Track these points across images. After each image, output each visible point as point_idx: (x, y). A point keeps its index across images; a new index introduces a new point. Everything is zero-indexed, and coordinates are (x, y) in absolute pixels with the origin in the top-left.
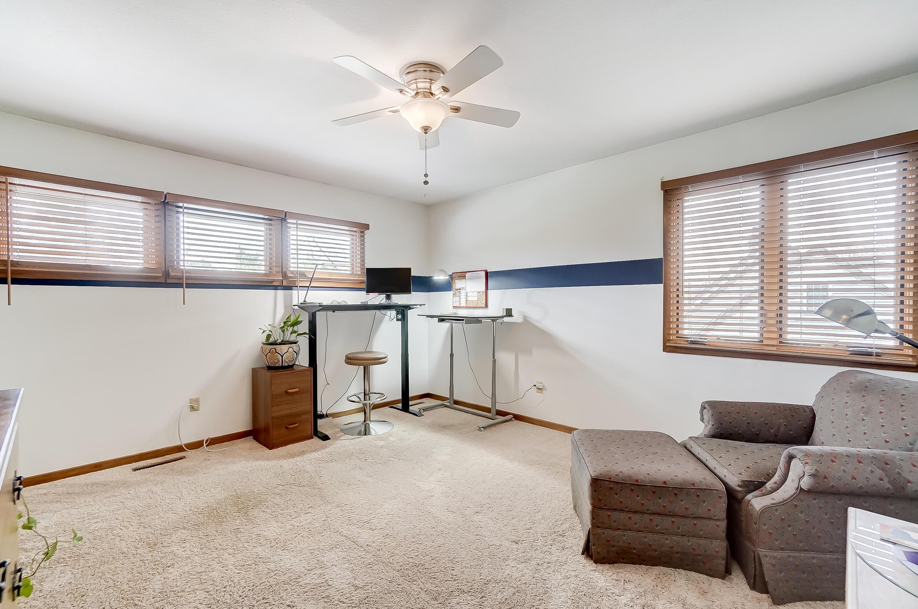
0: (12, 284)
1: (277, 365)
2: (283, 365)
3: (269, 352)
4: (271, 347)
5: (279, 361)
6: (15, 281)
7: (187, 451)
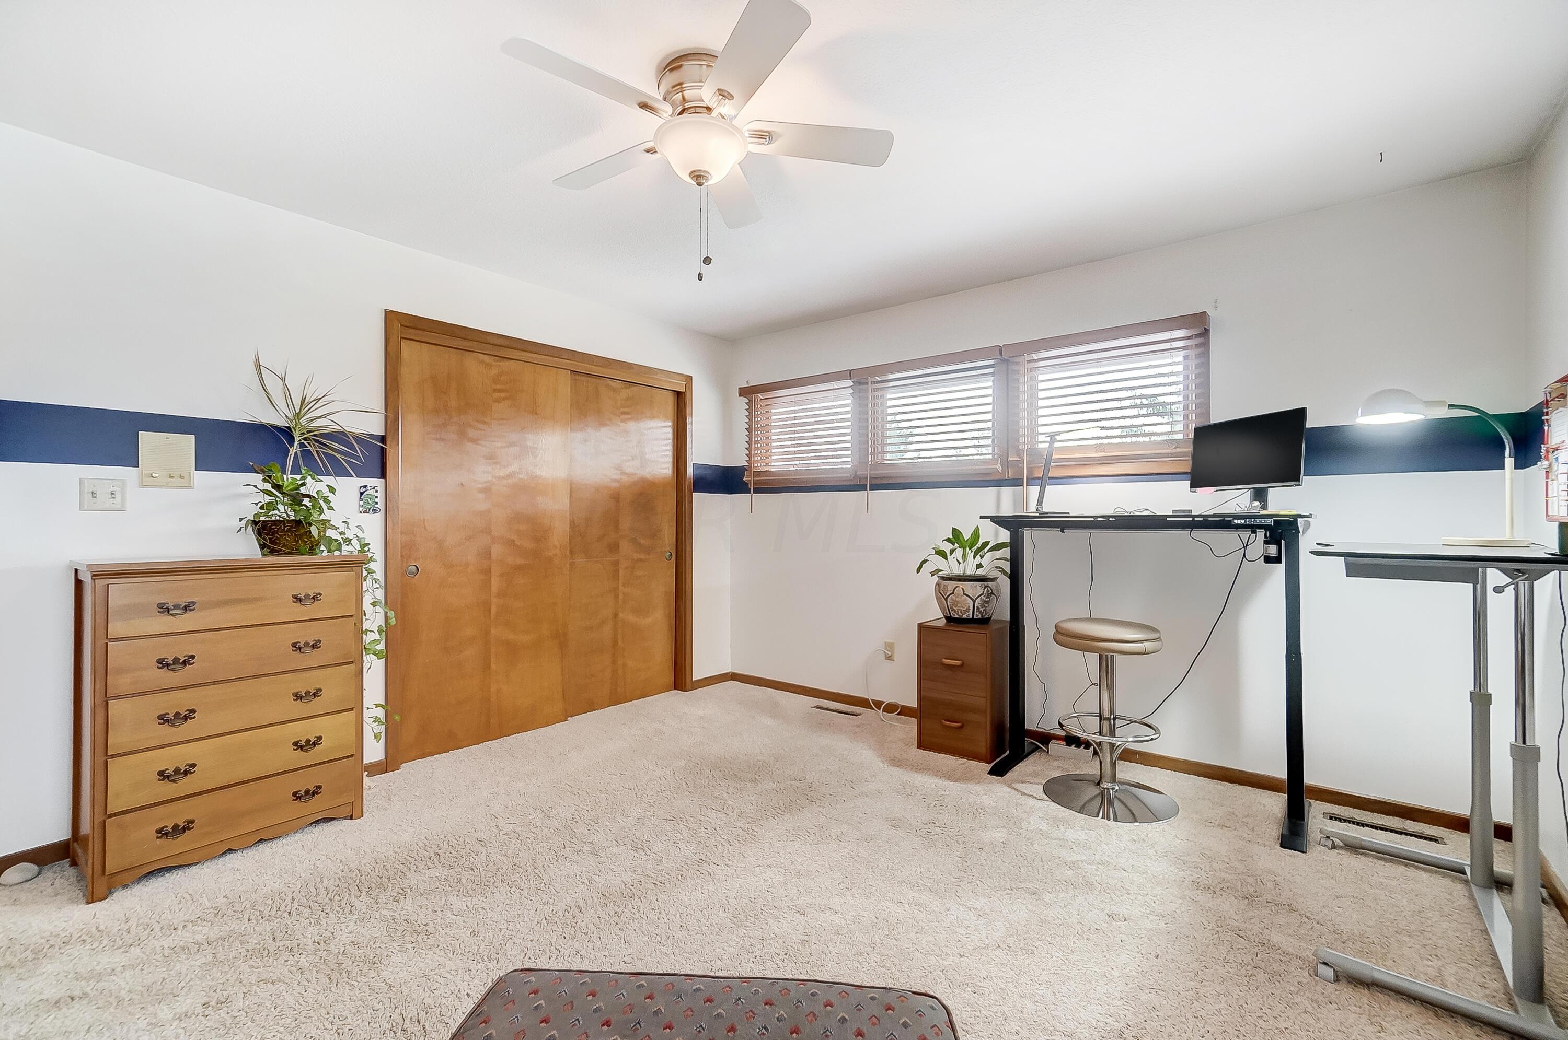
0: (753, 493)
1: (964, 617)
2: (975, 617)
3: (953, 593)
4: (955, 584)
5: (968, 610)
6: (757, 491)
7: (873, 709)
